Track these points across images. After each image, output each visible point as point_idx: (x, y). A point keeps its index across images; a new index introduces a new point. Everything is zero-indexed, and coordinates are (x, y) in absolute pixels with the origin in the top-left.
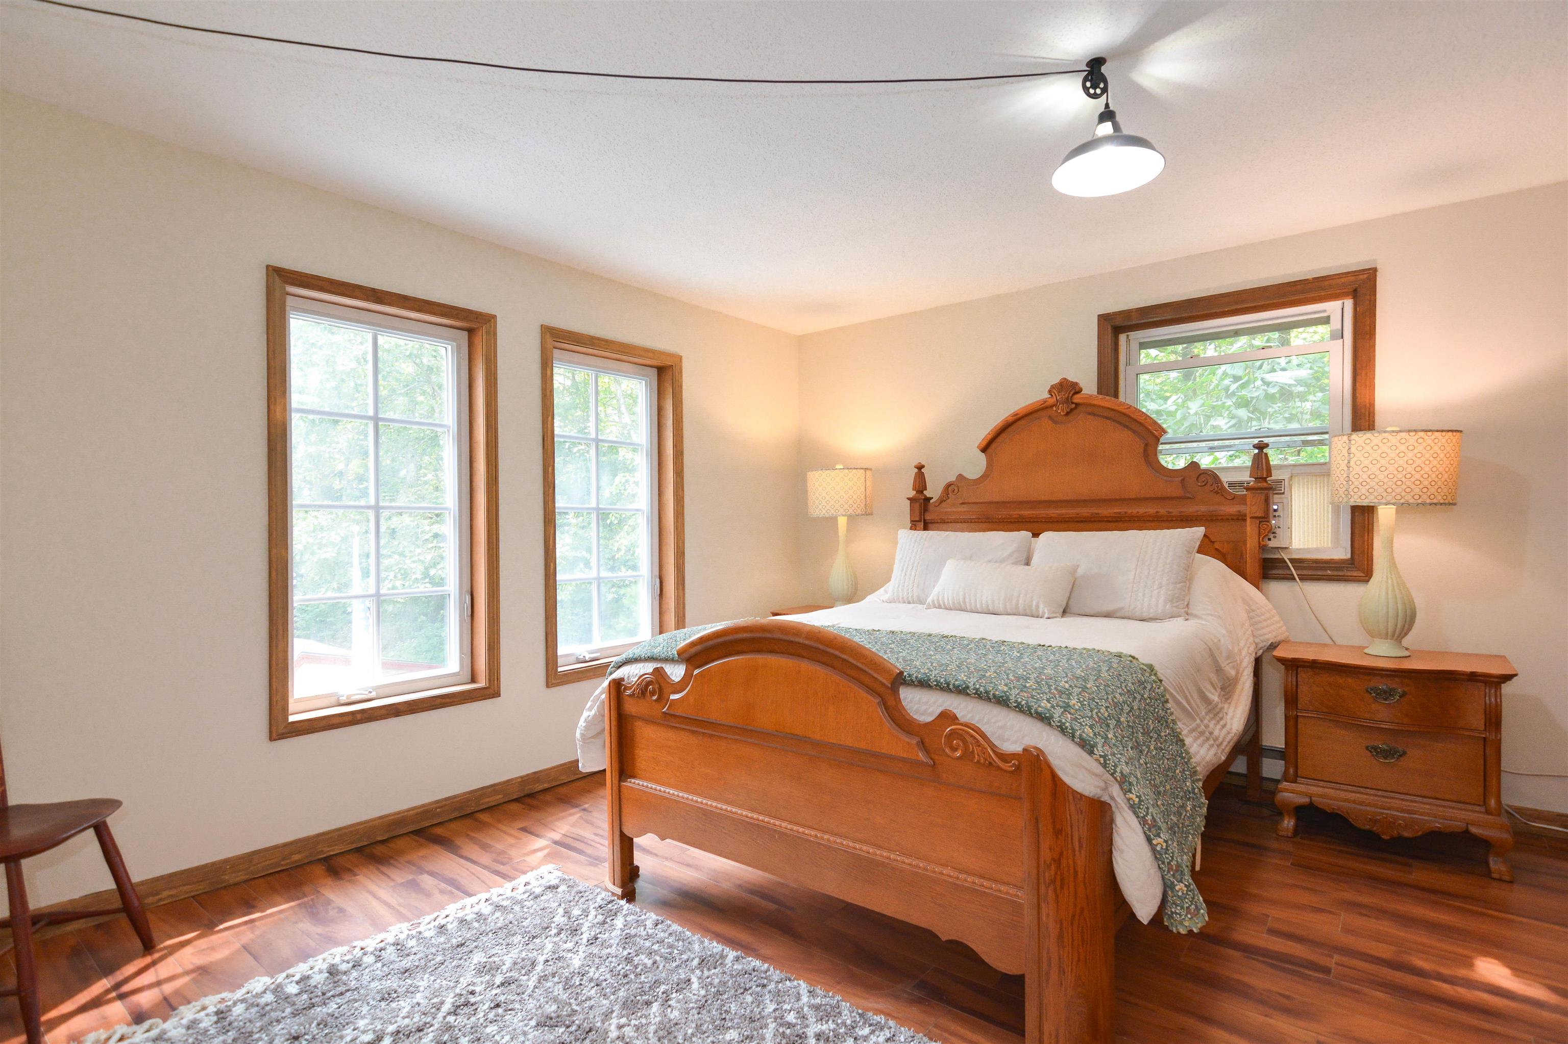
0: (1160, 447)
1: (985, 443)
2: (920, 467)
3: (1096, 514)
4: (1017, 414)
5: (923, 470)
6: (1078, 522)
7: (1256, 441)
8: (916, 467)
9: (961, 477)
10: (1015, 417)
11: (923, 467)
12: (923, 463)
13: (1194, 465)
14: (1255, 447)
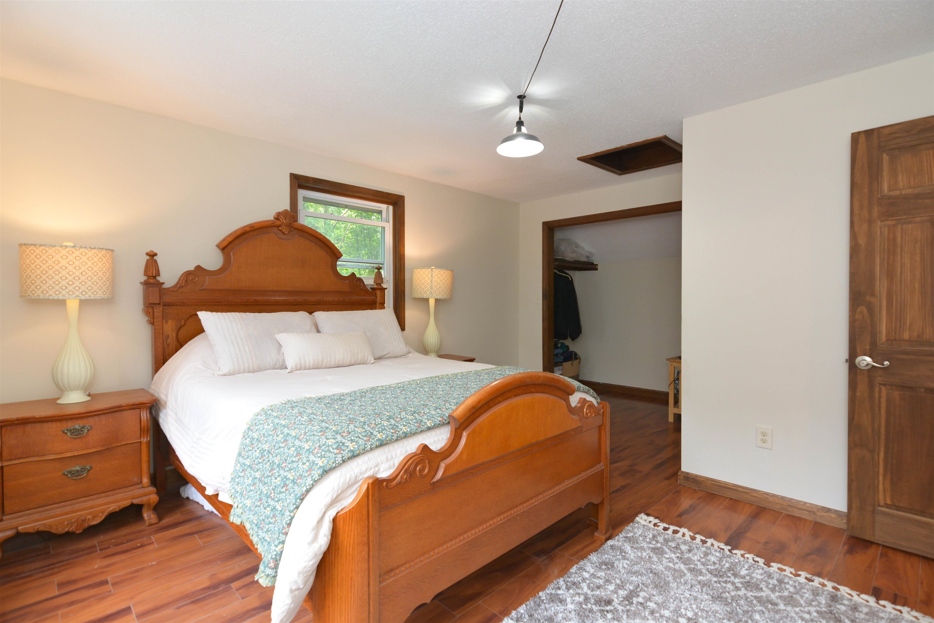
0: (338, 263)
1: (225, 243)
2: (152, 255)
3: (307, 300)
4: (254, 227)
5: (155, 258)
6: (295, 305)
7: (376, 266)
8: (147, 254)
9: (198, 268)
10: (252, 229)
11: (156, 255)
12: (155, 251)
13: (353, 274)
14: (377, 268)
